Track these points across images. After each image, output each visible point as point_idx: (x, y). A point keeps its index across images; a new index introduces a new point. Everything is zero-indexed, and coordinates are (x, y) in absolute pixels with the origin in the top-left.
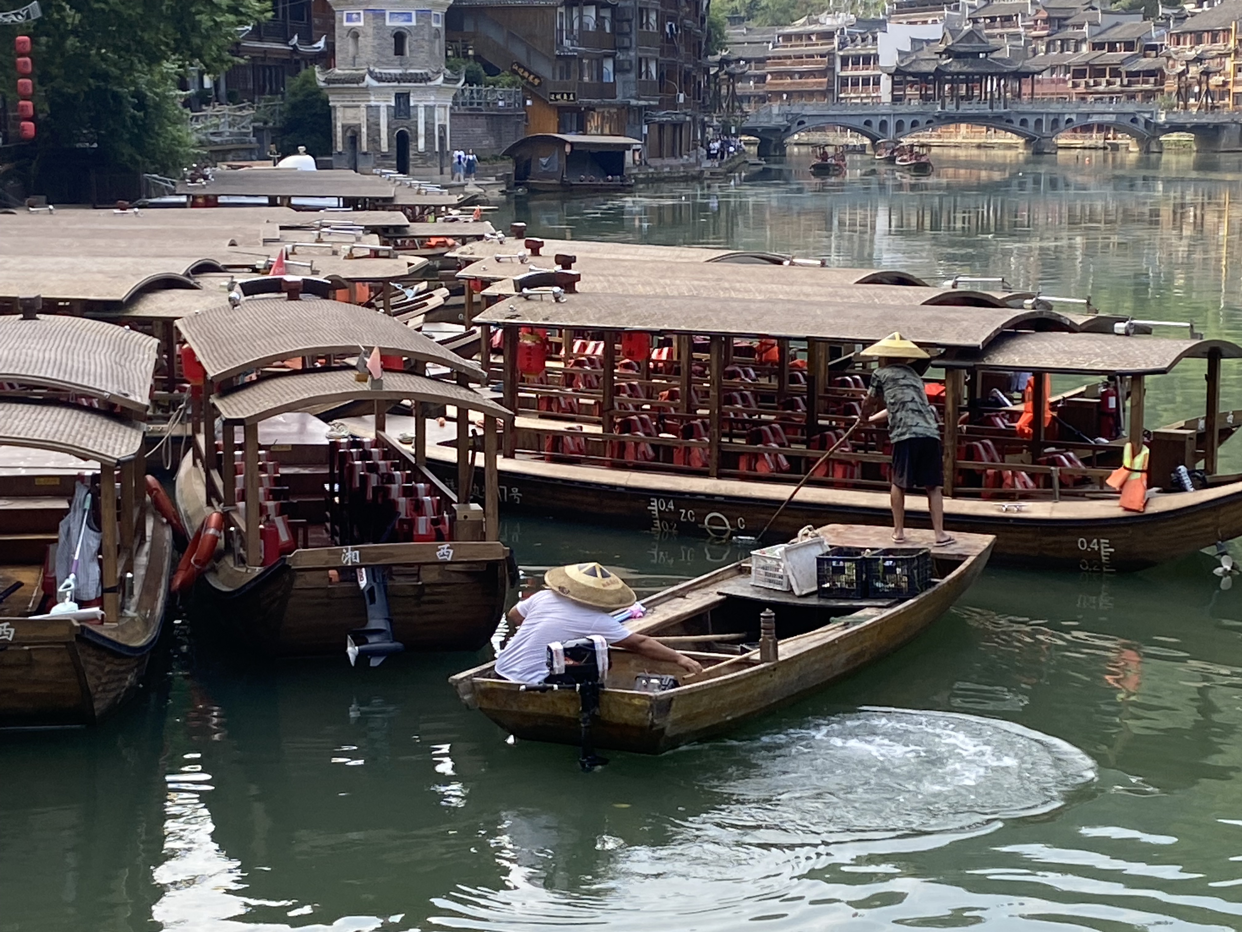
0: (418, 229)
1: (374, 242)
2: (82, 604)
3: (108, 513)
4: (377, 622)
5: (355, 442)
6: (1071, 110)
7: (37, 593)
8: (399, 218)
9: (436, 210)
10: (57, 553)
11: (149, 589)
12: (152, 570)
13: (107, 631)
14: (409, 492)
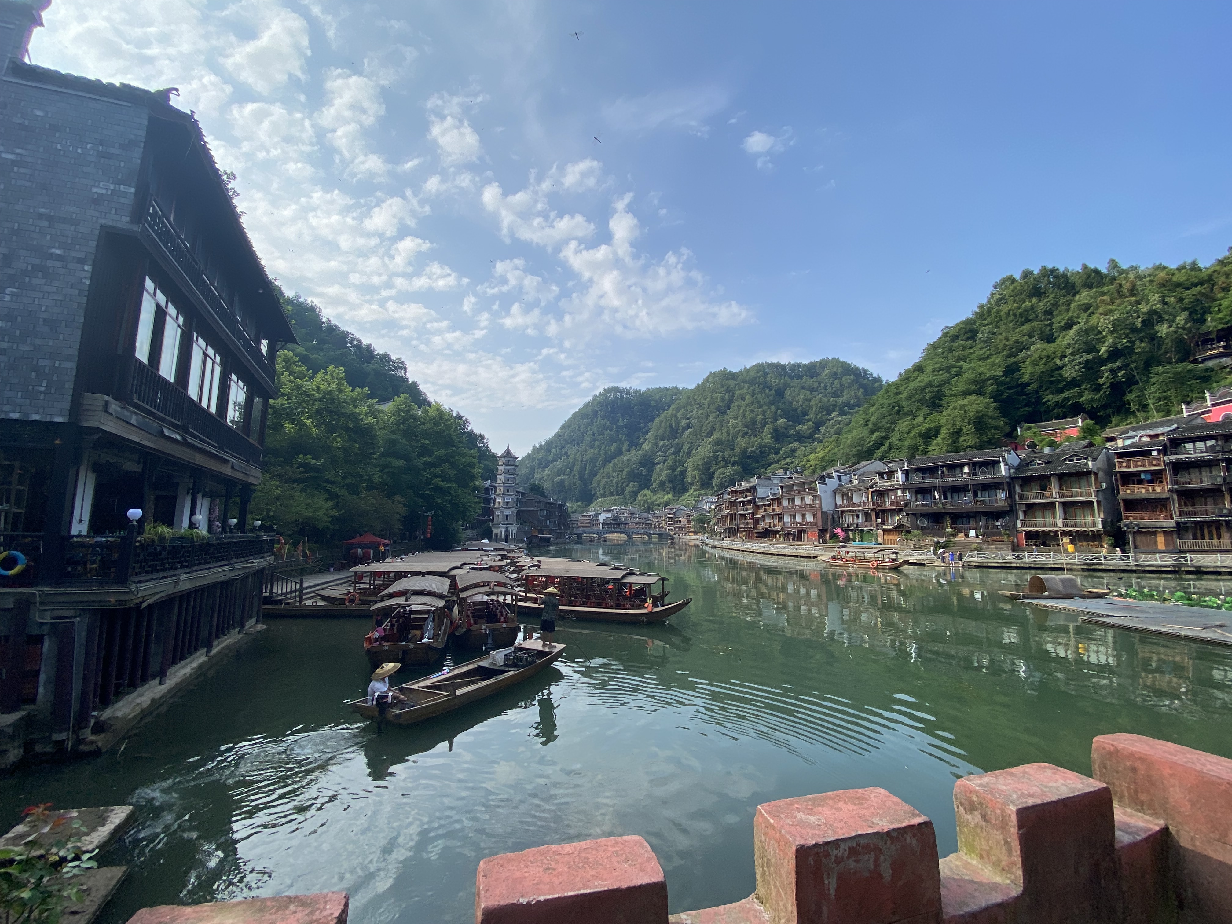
0: (509, 555)
1: (500, 558)
2: (429, 639)
3: (436, 618)
4: (490, 641)
5: (492, 600)
6: (635, 531)
7: (419, 636)
8: (505, 553)
9: (513, 551)
10: (425, 627)
11: (444, 634)
12: (445, 630)
13: (434, 645)
14: (501, 612)
